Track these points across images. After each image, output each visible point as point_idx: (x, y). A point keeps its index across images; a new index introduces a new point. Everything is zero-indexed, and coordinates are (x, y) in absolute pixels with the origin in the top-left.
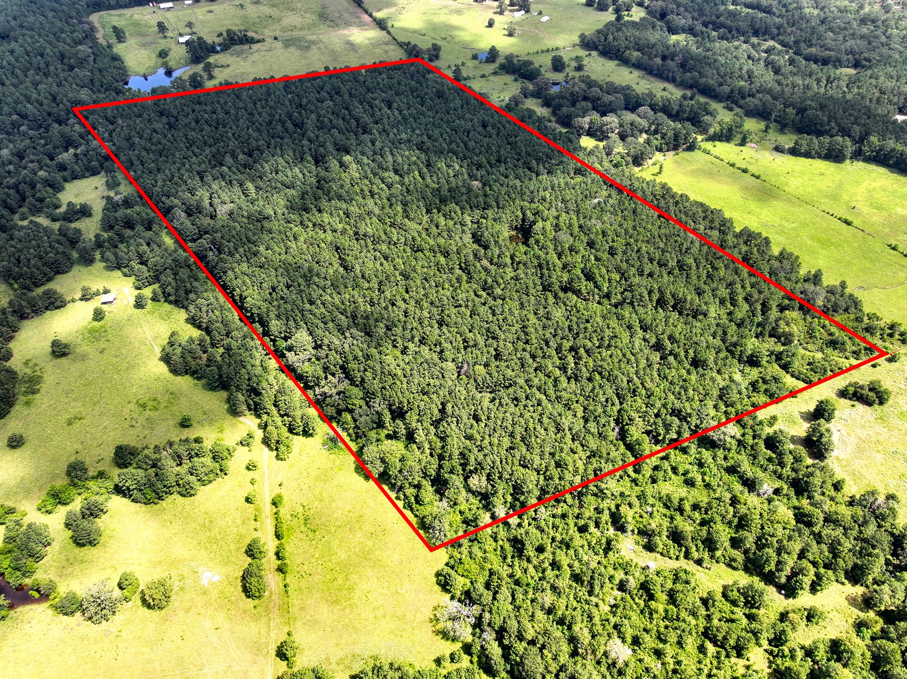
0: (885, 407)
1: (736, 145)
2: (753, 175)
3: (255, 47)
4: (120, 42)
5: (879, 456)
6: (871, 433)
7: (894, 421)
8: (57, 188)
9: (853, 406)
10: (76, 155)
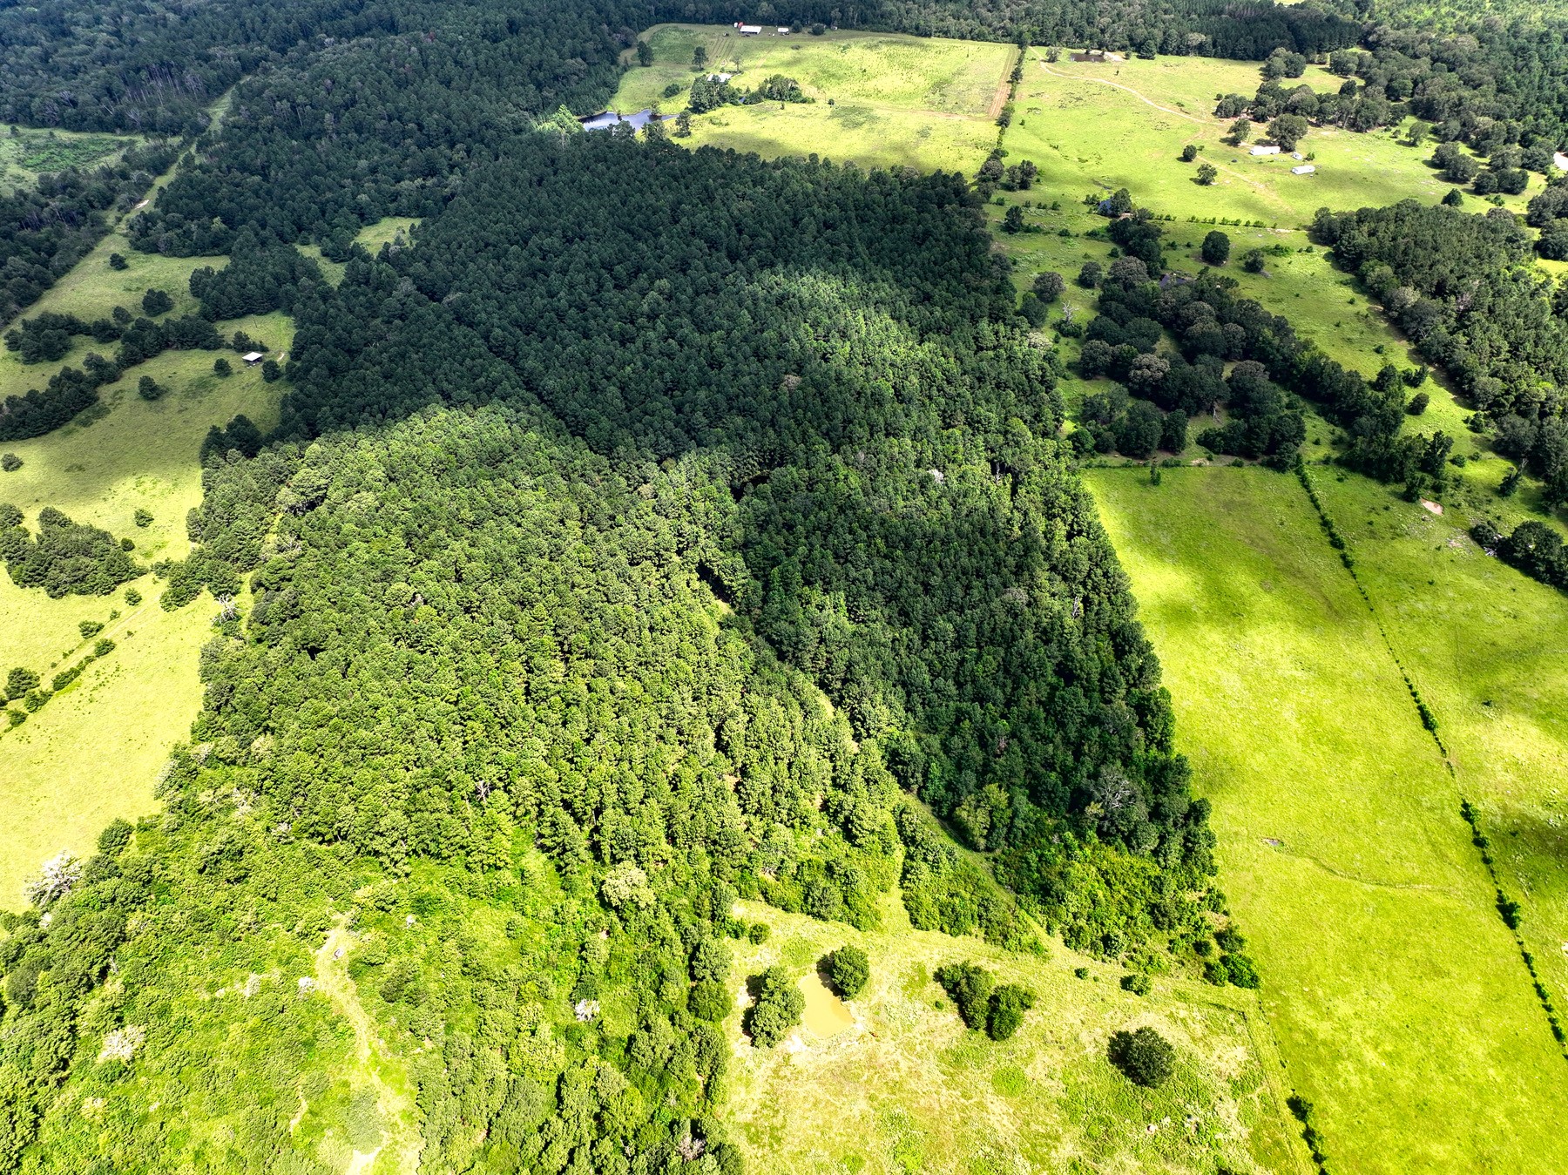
0: (996, 1046)
1: (1394, 494)
2: (1344, 557)
3: (789, 106)
4: (643, 65)
5: (863, 1105)
6: (904, 1065)
7: (978, 1078)
8: (366, 218)
9: (937, 1005)
10: (423, 187)
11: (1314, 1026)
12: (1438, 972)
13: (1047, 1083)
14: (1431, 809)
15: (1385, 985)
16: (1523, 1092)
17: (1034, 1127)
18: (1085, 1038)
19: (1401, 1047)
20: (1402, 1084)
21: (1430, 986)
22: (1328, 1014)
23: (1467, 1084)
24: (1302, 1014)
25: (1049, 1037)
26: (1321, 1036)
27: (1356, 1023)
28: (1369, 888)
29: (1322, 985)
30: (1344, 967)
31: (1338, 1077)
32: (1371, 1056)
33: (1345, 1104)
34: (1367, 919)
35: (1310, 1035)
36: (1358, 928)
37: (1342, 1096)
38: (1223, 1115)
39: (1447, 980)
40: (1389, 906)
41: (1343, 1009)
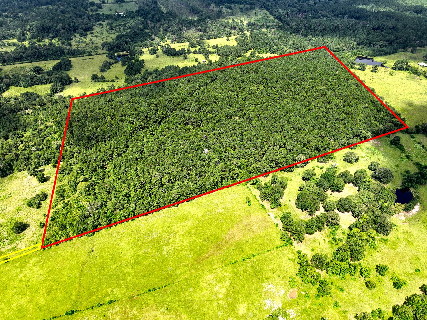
1: (292, 278)
4: (412, 52)
11: (31, 262)
12: (48, 293)
13: (18, 215)
14: (112, 291)
15: (43, 279)
16: (8, 313)
17: (7, 215)
18: (28, 219)
19: (24, 283)
20: (13, 283)
21: (44, 290)
22: (34, 265)
23: (12, 298)
24: (34, 260)
25: (29, 214)
26: (27, 264)
27: (31, 272)
28: (78, 275)
29: (43, 264)
30: (50, 269)
31: (16, 269)
32: (21, 276)
33: (8, 270)
34: (66, 274)
35: (28, 262)
36: (64, 272)
37: (10, 270)
38: (8, 246)
39: (46, 295)
40: (72, 280)
41: (35, 269)
